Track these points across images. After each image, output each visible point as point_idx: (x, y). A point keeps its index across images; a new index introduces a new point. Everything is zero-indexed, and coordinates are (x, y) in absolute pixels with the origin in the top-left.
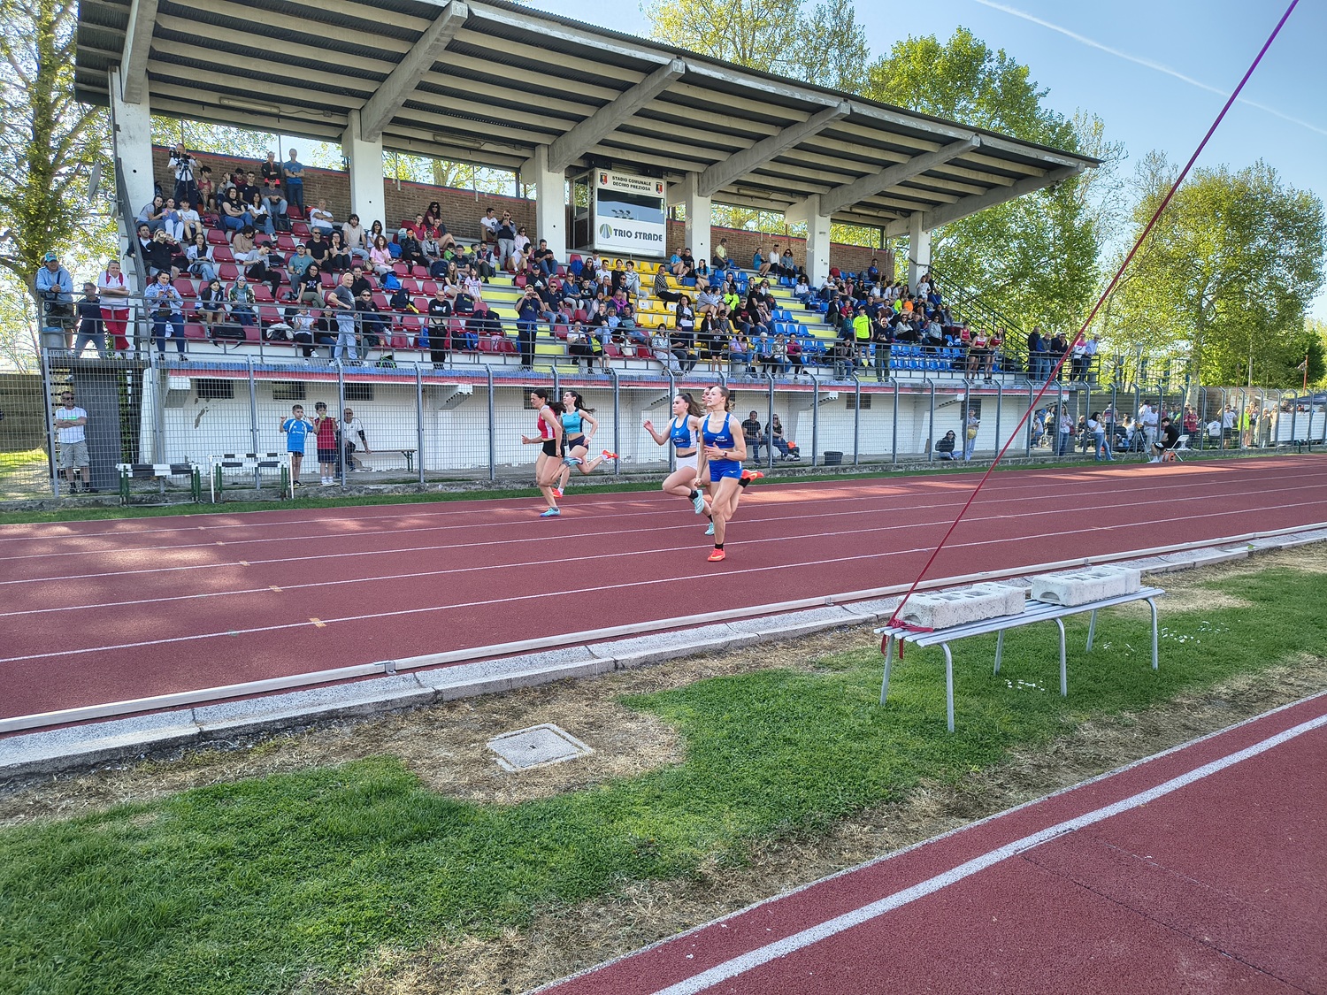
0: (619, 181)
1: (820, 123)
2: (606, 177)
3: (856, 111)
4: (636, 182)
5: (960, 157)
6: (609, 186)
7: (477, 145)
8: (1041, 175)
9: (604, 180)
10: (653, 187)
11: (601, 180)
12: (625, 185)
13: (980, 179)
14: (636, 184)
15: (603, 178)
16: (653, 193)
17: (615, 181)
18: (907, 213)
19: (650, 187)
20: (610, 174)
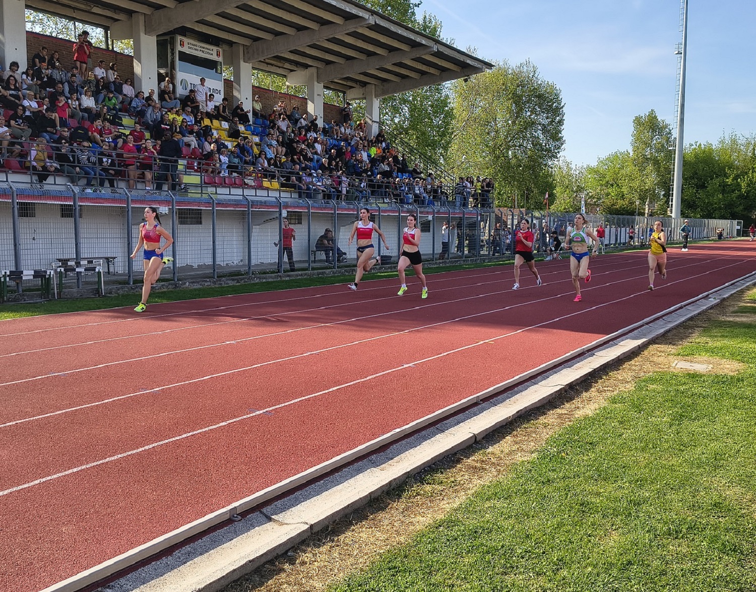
0: (192, 47)
1: (352, 27)
2: (183, 42)
3: (377, 22)
4: (203, 48)
5: (423, 57)
6: (186, 50)
7: (89, 8)
8: (459, 71)
9: (182, 45)
10: (215, 53)
11: (181, 45)
12: (196, 50)
13: (423, 69)
14: (203, 50)
15: (182, 43)
16: (214, 57)
17: (189, 46)
18: (364, 84)
19: (212, 53)
20: (186, 40)
